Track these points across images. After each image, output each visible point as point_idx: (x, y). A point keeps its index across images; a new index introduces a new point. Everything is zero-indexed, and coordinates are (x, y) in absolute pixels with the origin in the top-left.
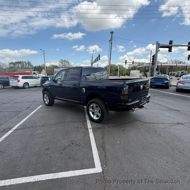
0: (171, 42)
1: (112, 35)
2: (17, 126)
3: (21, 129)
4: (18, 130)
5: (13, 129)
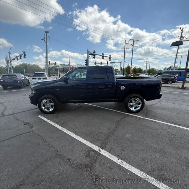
0: (94, 52)
1: (47, 35)
2: (90, 145)
3: (106, 144)
4: (107, 147)
5: (98, 149)
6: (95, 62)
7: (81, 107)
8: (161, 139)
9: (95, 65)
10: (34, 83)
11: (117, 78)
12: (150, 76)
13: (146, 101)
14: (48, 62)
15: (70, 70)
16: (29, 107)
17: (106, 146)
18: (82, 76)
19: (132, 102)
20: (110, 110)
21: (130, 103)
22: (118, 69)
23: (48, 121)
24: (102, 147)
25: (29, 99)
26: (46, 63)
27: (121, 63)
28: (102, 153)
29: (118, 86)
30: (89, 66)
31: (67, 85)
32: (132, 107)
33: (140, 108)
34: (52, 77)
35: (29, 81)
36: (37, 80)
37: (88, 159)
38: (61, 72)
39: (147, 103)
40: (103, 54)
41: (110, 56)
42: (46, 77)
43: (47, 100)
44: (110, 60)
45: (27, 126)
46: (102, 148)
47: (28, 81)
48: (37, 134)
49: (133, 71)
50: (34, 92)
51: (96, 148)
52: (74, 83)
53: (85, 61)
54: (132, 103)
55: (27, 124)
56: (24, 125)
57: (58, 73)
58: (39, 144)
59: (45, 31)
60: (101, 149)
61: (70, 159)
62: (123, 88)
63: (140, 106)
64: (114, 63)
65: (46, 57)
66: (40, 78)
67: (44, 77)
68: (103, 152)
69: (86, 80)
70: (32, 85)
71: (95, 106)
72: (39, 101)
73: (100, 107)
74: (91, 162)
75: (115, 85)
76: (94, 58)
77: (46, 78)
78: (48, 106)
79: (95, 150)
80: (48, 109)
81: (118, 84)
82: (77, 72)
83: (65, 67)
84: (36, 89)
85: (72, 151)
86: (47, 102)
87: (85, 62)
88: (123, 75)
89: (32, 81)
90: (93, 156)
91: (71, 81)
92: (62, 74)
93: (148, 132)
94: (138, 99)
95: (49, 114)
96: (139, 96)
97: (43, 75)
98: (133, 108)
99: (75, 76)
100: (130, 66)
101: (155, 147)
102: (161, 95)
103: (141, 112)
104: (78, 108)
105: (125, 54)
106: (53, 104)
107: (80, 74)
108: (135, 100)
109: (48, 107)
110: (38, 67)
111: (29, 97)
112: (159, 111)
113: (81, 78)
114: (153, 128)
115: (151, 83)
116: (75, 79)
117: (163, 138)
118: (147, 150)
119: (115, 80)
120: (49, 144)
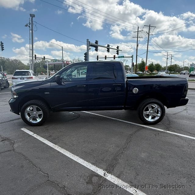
0: (97, 42)
1: (32, 19)
2: (93, 168)
3: (113, 166)
4: (115, 170)
5: (103, 174)
6: (98, 56)
7: (79, 116)
8: (188, 159)
9: (98, 60)
10: (14, 84)
11: (128, 78)
12: (171, 75)
13: (168, 108)
14: (34, 56)
15: (64, 67)
16: (8, 116)
17: (113, 169)
18: (79, 75)
19: (148, 110)
20: (119, 121)
21: (145, 111)
22: (128, 66)
23: (35, 136)
24: (109, 170)
25: (9, 106)
26: (31, 58)
27: (132, 57)
28: (108, 179)
29: (130, 88)
30: (90, 61)
31: (60, 87)
32: (148, 116)
33: (158, 118)
34: (39, 76)
35: (9, 82)
36: (19, 80)
37: (90, 187)
38: (51, 69)
39: (168, 110)
40: (108, 46)
41: (118, 48)
42: (31, 76)
43: (33, 107)
44: (118, 54)
45: (6, 142)
46: (109, 172)
47: (7, 81)
48: (20, 153)
49: (148, 68)
50: (15, 97)
51: (101, 172)
52: (69, 84)
53: (85, 54)
54: (148, 112)
55: (5, 140)
56: (2, 141)
57: (48, 71)
58: (22, 167)
59: (30, 15)
60: (107, 173)
61: (65, 186)
62: (136, 91)
63: (159, 115)
64: (124, 57)
65: (31, 49)
66: (24, 78)
67: (28, 76)
68: (110, 177)
69: (86, 79)
70: (13, 87)
71: (98, 115)
72: (22, 108)
73: (105, 116)
74: (93, 190)
75: (126, 86)
76: (96, 50)
77: (32, 78)
78: (35, 115)
79: (98, 174)
80: (35, 119)
81: (130, 86)
82: (73, 69)
83: (58, 62)
84: (18, 92)
85: (68, 175)
86: (32, 110)
87: (85, 57)
88: (135, 74)
89: (13, 82)
90: (97, 183)
91: (66, 82)
92: (54, 73)
93: (170, 150)
94: (156, 105)
95: (35, 126)
96: (158, 101)
97: (27, 73)
98: (150, 117)
99: (71, 75)
100: (145, 62)
101: (180, 170)
102: (187, 100)
103: (160, 123)
104: (75, 118)
105: (137, 46)
106: (41, 112)
107: (78, 73)
108: (152, 107)
109: (35, 117)
110: (20, 63)
111: (8, 103)
112: (185, 122)
113: (79, 77)
114: (177, 145)
115: (173, 84)
116: (72, 78)
117: (190, 159)
118: (169, 174)
119: (126, 80)
120: (36, 167)
